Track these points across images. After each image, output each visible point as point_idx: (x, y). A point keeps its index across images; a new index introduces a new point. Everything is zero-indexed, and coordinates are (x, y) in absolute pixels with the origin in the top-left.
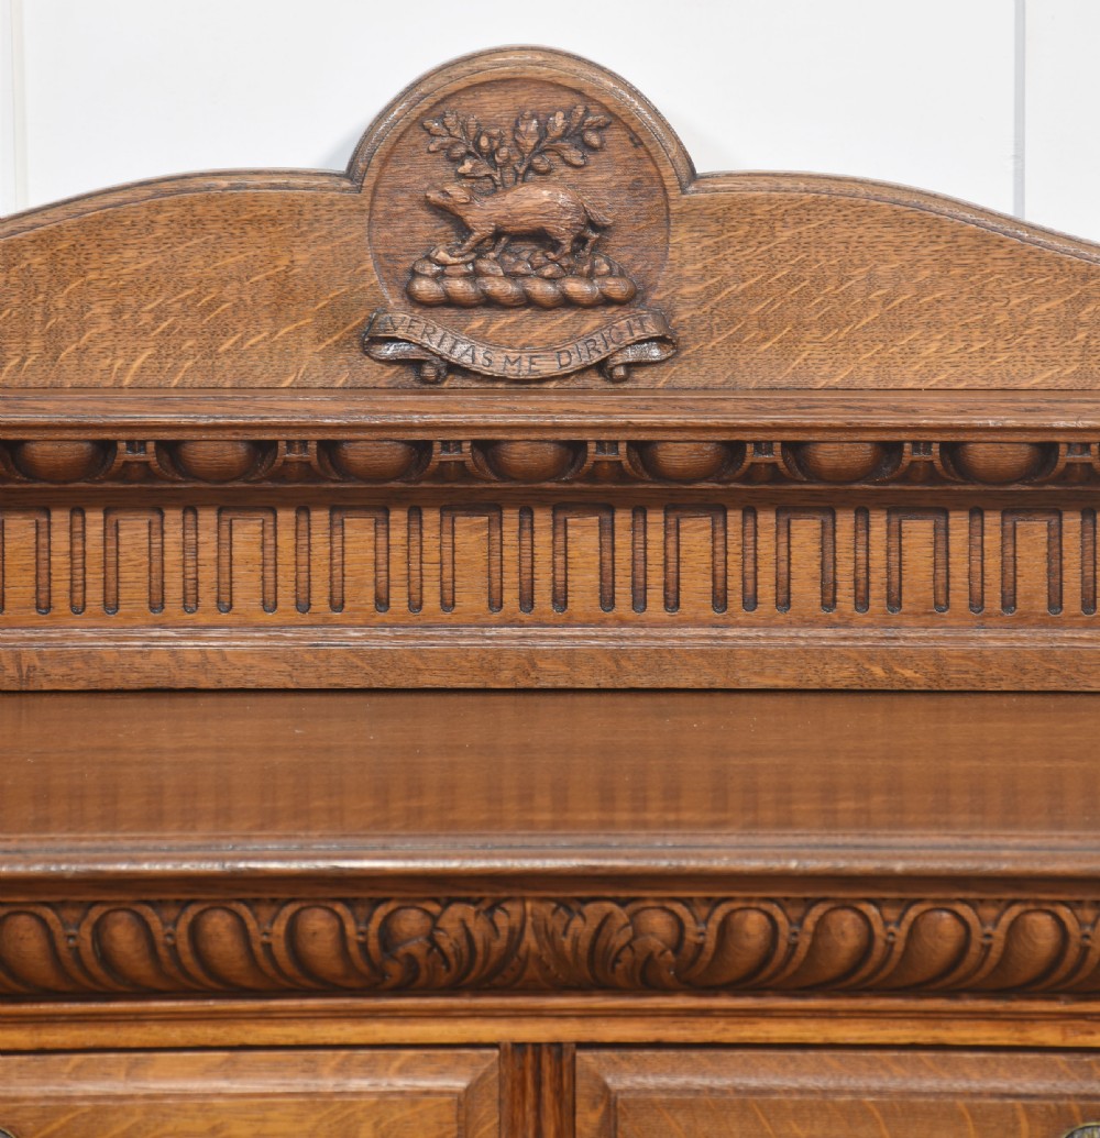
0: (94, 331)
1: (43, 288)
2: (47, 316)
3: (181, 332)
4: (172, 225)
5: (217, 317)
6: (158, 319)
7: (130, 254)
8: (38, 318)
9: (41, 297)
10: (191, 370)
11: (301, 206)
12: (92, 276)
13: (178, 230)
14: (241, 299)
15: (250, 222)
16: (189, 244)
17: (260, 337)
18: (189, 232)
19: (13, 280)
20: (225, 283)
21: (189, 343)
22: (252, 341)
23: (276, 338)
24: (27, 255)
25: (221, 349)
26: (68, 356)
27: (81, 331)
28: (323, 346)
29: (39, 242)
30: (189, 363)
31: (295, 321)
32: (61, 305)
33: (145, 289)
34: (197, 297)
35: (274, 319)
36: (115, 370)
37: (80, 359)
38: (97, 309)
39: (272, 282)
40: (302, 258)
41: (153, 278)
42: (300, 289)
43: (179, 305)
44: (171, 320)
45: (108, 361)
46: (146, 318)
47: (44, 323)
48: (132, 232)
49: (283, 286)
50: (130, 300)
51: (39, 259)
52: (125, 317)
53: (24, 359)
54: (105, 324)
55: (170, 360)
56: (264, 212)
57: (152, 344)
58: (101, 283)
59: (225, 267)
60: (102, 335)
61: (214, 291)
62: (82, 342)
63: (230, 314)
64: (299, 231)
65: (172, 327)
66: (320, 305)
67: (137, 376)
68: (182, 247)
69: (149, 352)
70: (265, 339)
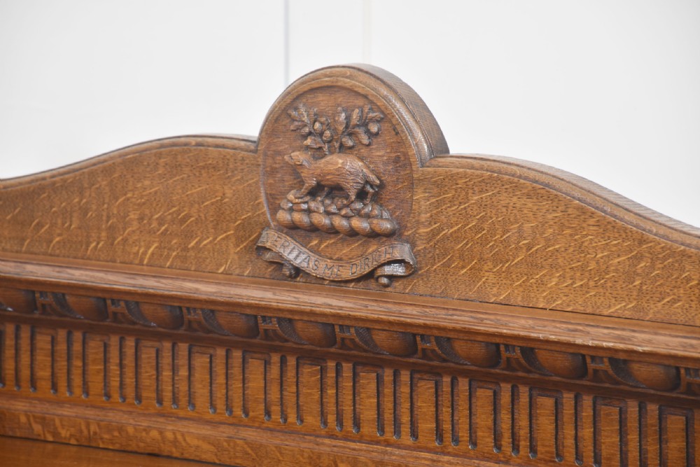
0: (130, 229)
1: (107, 201)
2: (108, 218)
3: (171, 234)
4: (167, 167)
5: (188, 226)
6: (161, 224)
7: (147, 183)
8: (104, 218)
9: (106, 206)
10: (176, 257)
11: (228, 160)
12: (129, 195)
13: (169, 170)
14: (199, 216)
15: (204, 168)
16: (174, 179)
17: (208, 241)
18: (175, 172)
19: (93, 195)
20: (192, 205)
21: (175, 241)
22: (205, 242)
23: (216, 242)
24: (99, 179)
25: (190, 246)
26: (118, 243)
27: (125, 229)
28: (239, 249)
29: (105, 172)
30: (174, 254)
31: (225, 232)
32: (115, 212)
33: (154, 205)
34: (179, 213)
35: (215, 229)
36: (140, 254)
37: (124, 245)
38: (132, 216)
39: (214, 206)
40: (229, 193)
41: (158, 199)
42: (228, 212)
43: (169, 217)
44: (166, 226)
45: (137, 248)
46: (154, 224)
47: (107, 222)
48: (148, 169)
49: (220, 209)
50: (147, 212)
51: (105, 183)
52: (145, 222)
53: (98, 243)
54: (135, 225)
55: (166, 250)
56: (210, 162)
57: (157, 240)
58: (133, 200)
59: (192, 194)
60: (134, 231)
61: (186, 209)
62: (125, 235)
63: (194, 225)
64: (227, 175)
65: (166, 230)
66: (237, 223)
67: (150, 259)
68: (171, 181)
69: (156, 245)
70: (211, 242)
